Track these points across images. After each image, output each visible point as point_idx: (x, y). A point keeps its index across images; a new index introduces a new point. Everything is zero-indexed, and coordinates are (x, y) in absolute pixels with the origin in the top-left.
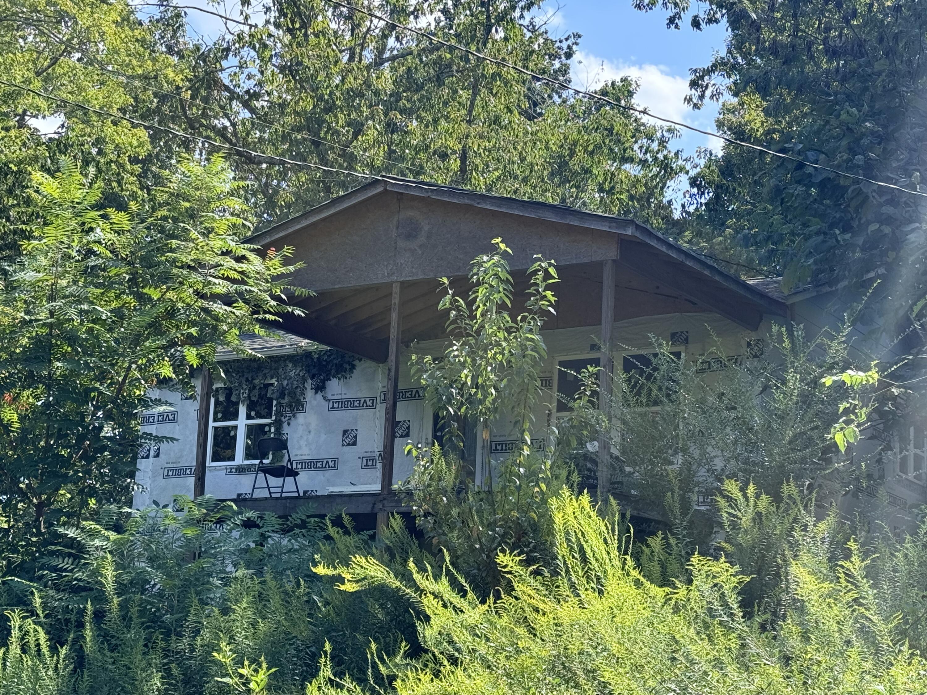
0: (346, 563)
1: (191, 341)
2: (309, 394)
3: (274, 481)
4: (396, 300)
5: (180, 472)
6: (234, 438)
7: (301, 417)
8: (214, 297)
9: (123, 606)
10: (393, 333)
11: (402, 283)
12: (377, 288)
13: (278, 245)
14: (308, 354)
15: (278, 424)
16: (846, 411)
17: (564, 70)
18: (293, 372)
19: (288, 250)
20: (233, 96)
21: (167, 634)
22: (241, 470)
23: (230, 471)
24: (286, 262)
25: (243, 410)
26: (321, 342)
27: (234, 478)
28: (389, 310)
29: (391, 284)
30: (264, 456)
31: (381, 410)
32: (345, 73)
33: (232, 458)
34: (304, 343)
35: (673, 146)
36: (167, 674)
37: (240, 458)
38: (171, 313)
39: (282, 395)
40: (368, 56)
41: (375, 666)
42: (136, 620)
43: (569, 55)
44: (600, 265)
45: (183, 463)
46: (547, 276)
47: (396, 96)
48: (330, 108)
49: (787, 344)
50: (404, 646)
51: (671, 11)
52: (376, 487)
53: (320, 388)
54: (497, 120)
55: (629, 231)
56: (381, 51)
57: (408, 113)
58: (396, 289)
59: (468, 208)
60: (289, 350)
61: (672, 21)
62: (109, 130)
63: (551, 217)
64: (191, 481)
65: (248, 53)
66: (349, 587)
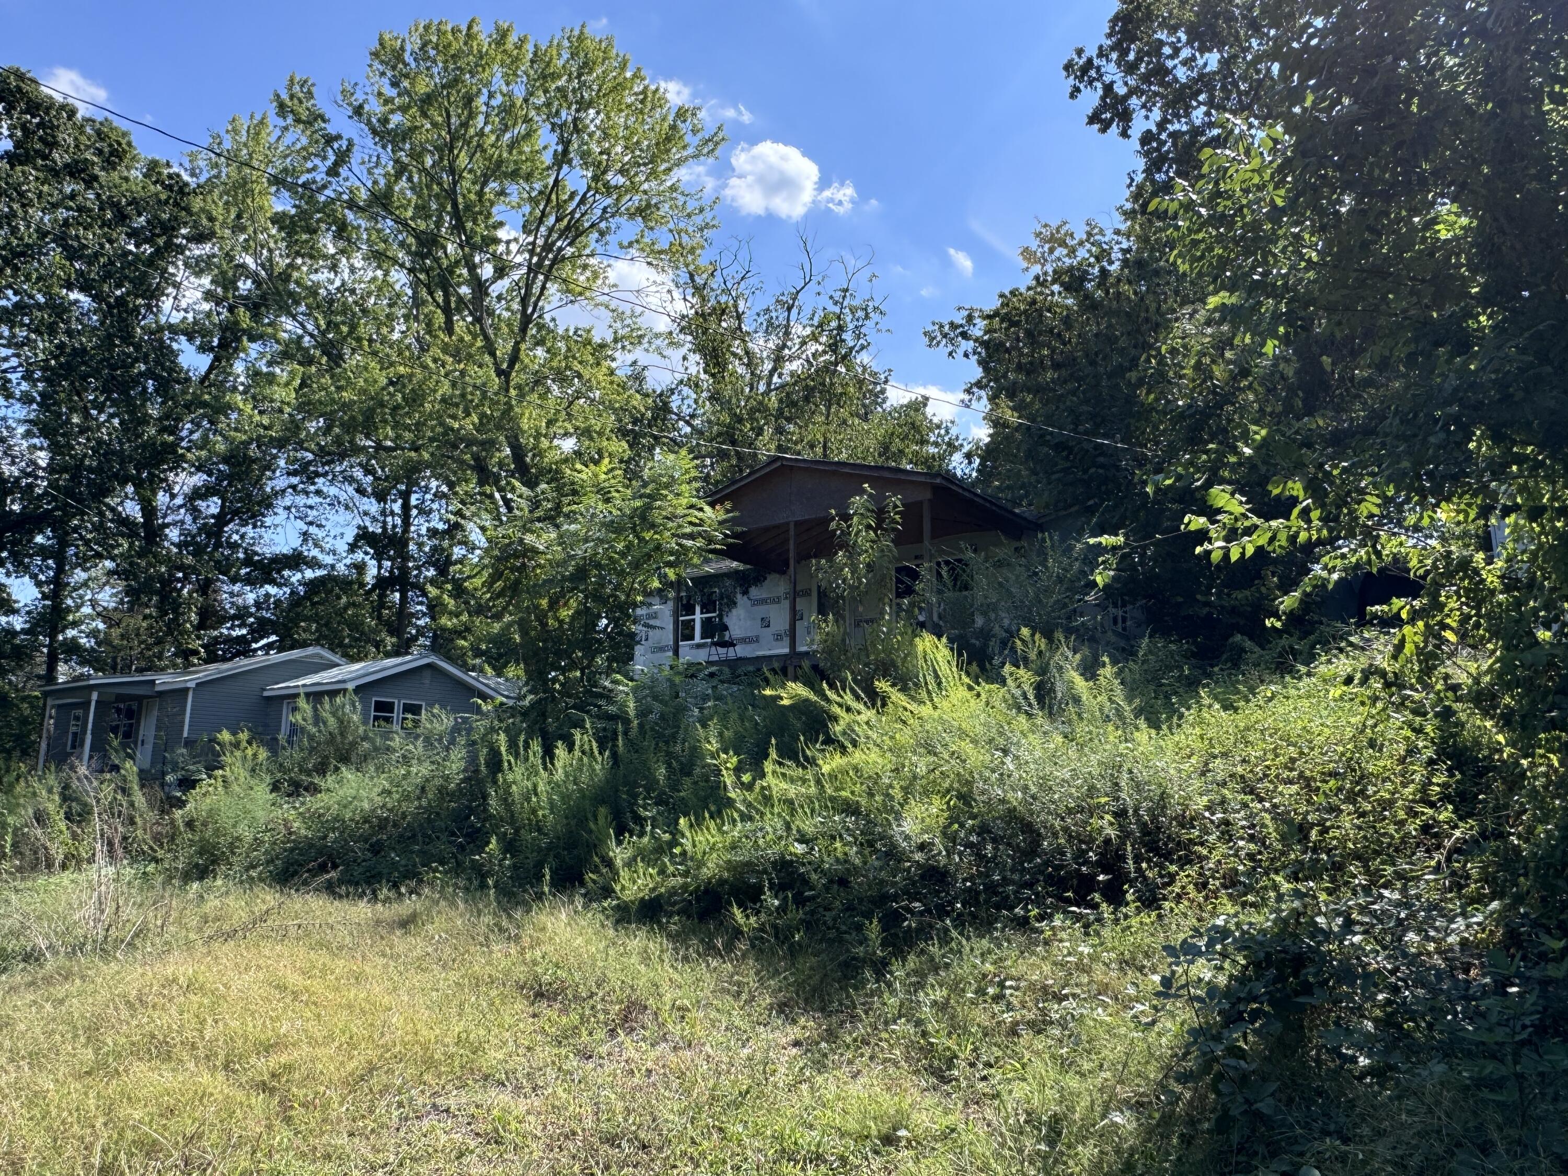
0: (783, 686)
1: (670, 564)
2: (739, 596)
3: (722, 651)
4: (792, 532)
5: (662, 649)
6: (693, 629)
7: (734, 611)
8: (684, 536)
9: (641, 725)
10: (792, 554)
11: (797, 524)
12: (777, 527)
13: (721, 501)
14: (737, 572)
15: (720, 616)
16: (1103, 562)
17: (883, 391)
18: (728, 583)
19: (728, 505)
20: (680, 418)
21: (667, 743)
22: (699, 646)
23: (692, 647)
24: (728, 511)
25: (698, 609)
26: (745, 562)
27: (694, 651)
28: (787, 540)
29: (788, 524)
30: (712, 637)
31: (786, 604)
32: (748, 399)
33: (692, 638)
34: (735, 564)
35: (954, 431)
36: (669, 766)
37: (698, 639)
38: (658, 548)
39: (722, 598)
40: (762, 388)
41: (803, 751)
42: (649, 733)
43: (886, 382)
44: (921, 503)
45: (663, 644)
46: (896, 506)
47: (780, 411)
48: (740, 420)
49: (1048, 543)
50: (821, 738)
51: (950, 348)
52: (786, 650)
53: (745, 593)
54: (845, 422)
55: (938, 481)
56: (769, 384)
57: (789, 420)
58: (792, 526)
59: (834, 473)
60: (725, 570)
61: (950, 354)
62: (605, 443)
63: (887, 474)
64: (670, 654)
65: (686, 391)
66: (786, 702)
